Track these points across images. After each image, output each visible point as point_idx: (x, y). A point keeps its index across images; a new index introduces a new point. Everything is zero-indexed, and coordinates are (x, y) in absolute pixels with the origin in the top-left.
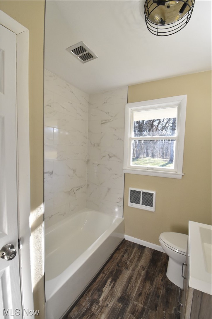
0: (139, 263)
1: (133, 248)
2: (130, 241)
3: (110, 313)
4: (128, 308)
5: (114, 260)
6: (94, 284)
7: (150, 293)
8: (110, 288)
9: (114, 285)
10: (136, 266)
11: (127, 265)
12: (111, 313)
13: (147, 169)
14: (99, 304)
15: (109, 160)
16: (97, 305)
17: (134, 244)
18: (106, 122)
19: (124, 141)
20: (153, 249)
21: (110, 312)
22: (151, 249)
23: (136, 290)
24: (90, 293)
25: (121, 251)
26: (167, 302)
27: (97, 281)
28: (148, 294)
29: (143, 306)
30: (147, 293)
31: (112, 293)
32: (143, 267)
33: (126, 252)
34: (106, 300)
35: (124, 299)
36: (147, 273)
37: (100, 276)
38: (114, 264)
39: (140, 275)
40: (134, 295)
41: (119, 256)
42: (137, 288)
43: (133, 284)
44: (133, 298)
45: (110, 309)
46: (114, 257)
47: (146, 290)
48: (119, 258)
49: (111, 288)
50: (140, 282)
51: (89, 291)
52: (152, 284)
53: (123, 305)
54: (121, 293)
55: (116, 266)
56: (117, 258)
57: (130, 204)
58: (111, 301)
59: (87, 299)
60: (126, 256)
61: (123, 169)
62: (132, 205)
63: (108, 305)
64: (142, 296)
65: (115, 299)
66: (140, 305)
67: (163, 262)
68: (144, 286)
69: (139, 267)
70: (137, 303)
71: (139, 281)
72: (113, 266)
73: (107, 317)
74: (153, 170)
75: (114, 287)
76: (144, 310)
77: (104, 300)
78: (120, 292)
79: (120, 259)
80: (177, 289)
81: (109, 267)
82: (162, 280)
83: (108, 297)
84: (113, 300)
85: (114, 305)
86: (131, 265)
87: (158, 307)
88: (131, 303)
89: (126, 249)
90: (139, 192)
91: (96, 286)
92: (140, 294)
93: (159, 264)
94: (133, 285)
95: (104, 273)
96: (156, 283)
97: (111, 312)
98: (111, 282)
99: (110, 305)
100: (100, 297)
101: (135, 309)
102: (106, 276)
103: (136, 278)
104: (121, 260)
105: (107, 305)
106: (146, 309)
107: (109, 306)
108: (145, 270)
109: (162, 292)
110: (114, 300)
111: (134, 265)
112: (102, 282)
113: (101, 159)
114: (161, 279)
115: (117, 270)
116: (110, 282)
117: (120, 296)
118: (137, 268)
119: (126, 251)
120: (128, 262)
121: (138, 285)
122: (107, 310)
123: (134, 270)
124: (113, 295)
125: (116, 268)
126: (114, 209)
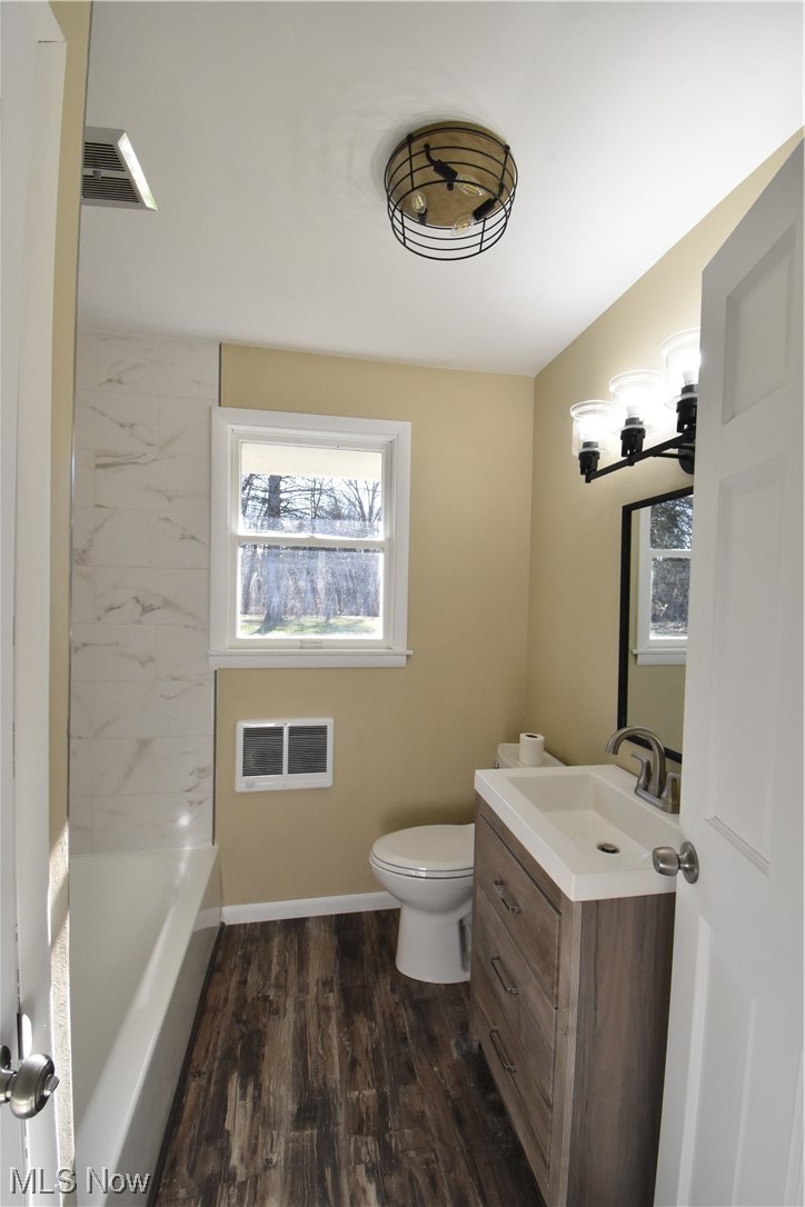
0: (308, 975)
1: (268, 940)
2: (245, 925)
3: (289, 1181)
4: (338, 1124)
5: (216, 1011)
6: (181, 1128)
7: (378, 1044)
8: (249, 1105)
9: (258, 1087)
10: (303, 989)
11: (271, 1003)
12: (293, 1176)
13: (301, 648)
14: (238, 1179)
15: (138, 622)
16: (232, 1189)
17: (265, 925)
18: (120, 464)
19: (209, 547)
20: (332, 916)
21: (289, 1176)
22: (326, 916)
23: (336, 1059)
24: (183, 1169)
25: (227, 971)
26: (432, 1039)
27: (186, 1113)
28: (373, 1050)
29: (377, 1090)
30: (369, 1048)
31: (262, 1117)
32: (325, 983)
33: (249, 963)
34: (254, 1150)
35: (313, 1110)
36: (345, 993)
37: (192, 1090)
38: (223, 1026)
39: (327, 1009)
40: (338, 1077)
41: (228, 990)
42: (336, 1052)
43: (316, 1048)
44: (339, 1086)
45: (285, 1168)
46: (211, 1002)
47: (364, 1042)
48: (232, 996)
49: (254, 1103)
50: (335, 1031)
51: (174, 1164)
52: (371, 1016)
53: (320, 1128)
54: (293, 1097)
55: (236, 1027)
56: (226, 999)
57: (243, 783)
58: (272, 1141)
59: (182, 1193)
60: (253, 977)
61: (211, 653)
62: (253, 784)
63: (269, 1161)
64: (360, 1064)
65: (283, 1127)
66: (366, 1093)
67: (374, 938)
68: (352, 1036)
69: (313, 990)
70: (357, 1093)
71: (333, 1029)
72: (222, 1034)
73: (287, 1196)
74: (321, 648)
75: (260, 1095)
76: (385, 1101)
77: (247, 1155)
78: (290, 1095)
79: (238, 999)
80: (438, 992)
81: (209, 1044)
82: (393, 990)
83: (257, 1138)
84: (278, 1135)
85: (291, 1145)
86: (287, 996)
87: (416, 1065)
88: (341, 1105)
89: (243, 956)
90: (278, 731)
91: (194, 1132)
92: (353, 1064)
93: (367, 948)
94: (321, 1051)
95: (200, 1074)
96: (381, 1007)
97: (293, 1173)
98: (244, 1087)
99: (278, 1157)
100: (228, 1157)
101: (360, 1113)
102: (213, 1080)
103: (320, 1026)
104: (242, 1001)
105: (268, 1164)
106: (389, 1093)
107: (274, 1161)
108: (335, 988)
109: (406, 1020)
110: (283, 1132)
111: (293, 991)
112: (208, 1104)
113: (99, 619)
114: (388, 987)
115: (242, 1036)
116: (241, 1089)
117: (296, 1107)
118: (308, 994)
119: (247, 960)
120: (272, 993)
121: (335, 1043)
122: (276, 1177)
123: (300, 1006)
124: (271, 1120)
125: (237, 1034)
126: (174, 820)
